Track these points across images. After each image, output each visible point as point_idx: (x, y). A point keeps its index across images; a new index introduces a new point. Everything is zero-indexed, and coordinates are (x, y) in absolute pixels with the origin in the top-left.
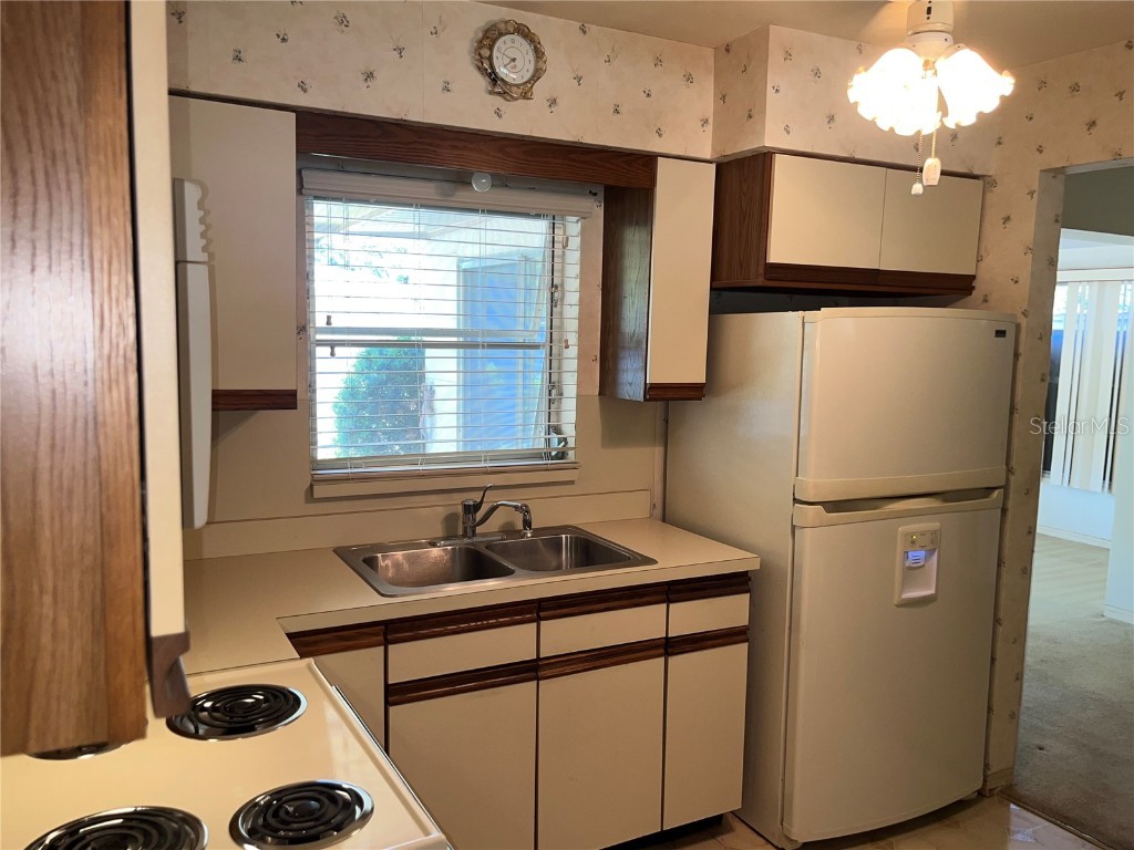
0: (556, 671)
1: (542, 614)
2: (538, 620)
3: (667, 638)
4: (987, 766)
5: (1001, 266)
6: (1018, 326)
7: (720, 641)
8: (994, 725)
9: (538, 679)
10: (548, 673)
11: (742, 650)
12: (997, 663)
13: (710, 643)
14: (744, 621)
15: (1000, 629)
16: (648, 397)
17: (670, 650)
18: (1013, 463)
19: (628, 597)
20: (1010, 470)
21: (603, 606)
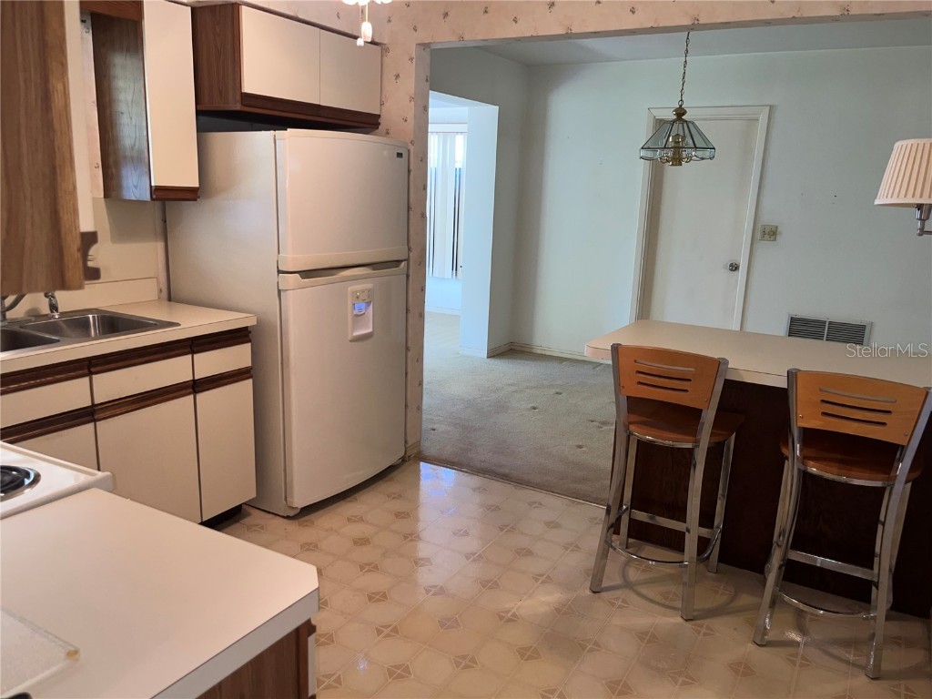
0: (108, 413)
1: (93, 370)
2: (90, 374)
3: (194, 380)
4: (406, 442)
5: (395, 109)
6: (409, 151)
7: (232, 379)
8: (409, 414)
9: (95, 421)
10: (102, 415)
11: (247, 385)
12: (409, 376)
13: (226, 381)
14: (249, 364)
15: (409, 354)
16: (154, 197)
17: (197, 389)
18: (411, 244)
19: (162, 352)
20: (409, 249)
21: (143, 359)
